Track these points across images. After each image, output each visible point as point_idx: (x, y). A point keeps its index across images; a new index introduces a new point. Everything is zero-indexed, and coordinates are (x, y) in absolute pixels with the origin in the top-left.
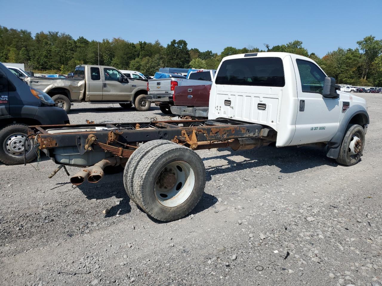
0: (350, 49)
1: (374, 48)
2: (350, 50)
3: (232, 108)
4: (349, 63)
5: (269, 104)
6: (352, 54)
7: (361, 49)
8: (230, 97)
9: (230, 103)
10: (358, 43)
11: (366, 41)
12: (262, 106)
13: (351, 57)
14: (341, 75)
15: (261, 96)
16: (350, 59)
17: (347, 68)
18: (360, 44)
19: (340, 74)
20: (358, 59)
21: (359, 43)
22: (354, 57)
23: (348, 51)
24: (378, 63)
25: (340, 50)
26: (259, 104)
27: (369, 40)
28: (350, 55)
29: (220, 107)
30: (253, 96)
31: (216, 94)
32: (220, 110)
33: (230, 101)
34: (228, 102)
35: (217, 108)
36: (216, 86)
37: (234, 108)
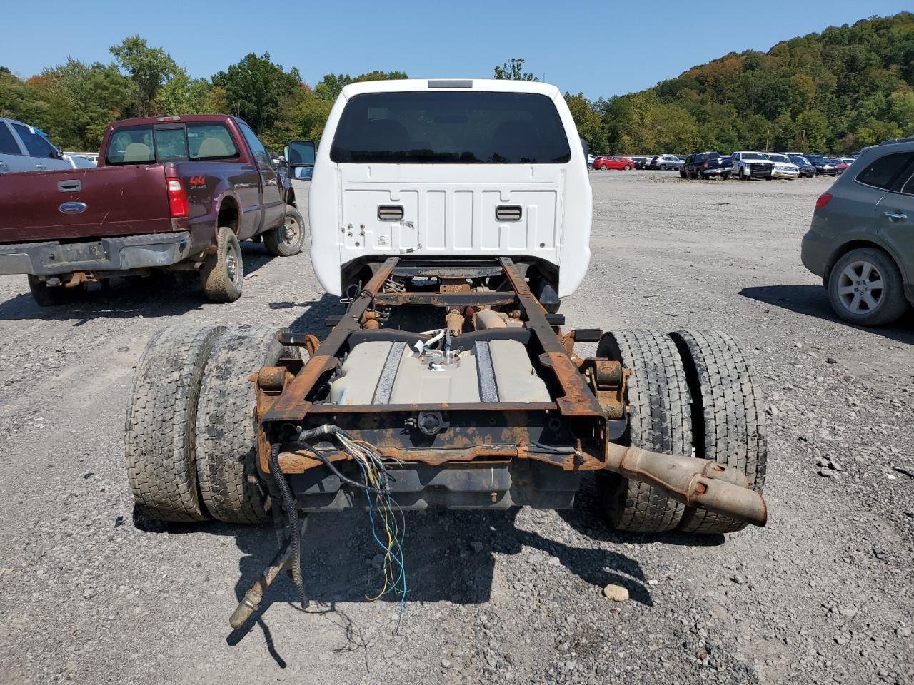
0: (98, 64)
1: (150, 66)
2: (98, 66)
3: (411, 225)
4: (104, 98)
5: (530, 206)
6: (107, 76)
7: (123, 65)
8: (401, 196)
9: (402, 214)
10: (112, 50)
11: (129, 48)
12: (509, 212)
13: (106, 83)
14: (92, 127)
15: (506, 188)
16: (105, 88)
17: (103, 111)
18: (117, 54)
19: (88, 124)
20: (122, 89)
21: (117, 52)
22: (113, 84)
23: (94, 67)
24: (166, 101)
25: (75, 67)
26: (500, 208)
27: (134, 46)
28: (100, 78)
29: (362, 227)
30: (450, 189)
31: (340, 190)
32: (362, 234)
33: (400, 208)
34: (391, 212)
35: (347, 231)
36: (335, 169)
37: (415, 225)
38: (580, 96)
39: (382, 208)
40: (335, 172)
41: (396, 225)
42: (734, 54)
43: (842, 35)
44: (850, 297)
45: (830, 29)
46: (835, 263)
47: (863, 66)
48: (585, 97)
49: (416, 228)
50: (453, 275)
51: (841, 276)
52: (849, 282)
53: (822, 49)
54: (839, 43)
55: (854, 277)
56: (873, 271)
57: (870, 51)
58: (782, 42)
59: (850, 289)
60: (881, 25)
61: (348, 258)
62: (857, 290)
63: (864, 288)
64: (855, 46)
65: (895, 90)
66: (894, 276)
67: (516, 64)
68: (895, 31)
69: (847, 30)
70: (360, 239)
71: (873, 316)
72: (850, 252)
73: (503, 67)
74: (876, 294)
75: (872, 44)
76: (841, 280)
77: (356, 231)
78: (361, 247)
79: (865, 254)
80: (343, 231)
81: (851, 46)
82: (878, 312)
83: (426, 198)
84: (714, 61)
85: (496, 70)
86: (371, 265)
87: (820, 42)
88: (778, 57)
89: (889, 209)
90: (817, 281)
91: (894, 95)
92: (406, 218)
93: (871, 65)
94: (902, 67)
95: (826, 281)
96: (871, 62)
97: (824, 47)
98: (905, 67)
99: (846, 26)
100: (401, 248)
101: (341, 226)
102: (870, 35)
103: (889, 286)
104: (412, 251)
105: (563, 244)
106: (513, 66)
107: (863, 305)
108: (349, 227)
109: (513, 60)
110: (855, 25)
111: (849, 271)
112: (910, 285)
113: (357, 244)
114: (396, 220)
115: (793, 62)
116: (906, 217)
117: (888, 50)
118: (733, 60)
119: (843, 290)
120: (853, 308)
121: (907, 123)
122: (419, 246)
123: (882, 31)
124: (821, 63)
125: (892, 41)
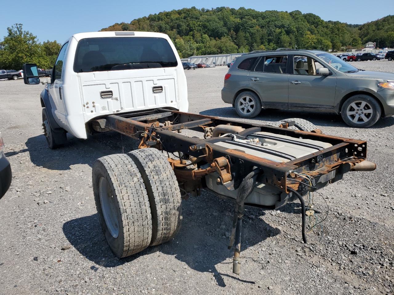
3: (117, 99)
5: (165, 86)
8: (110, 86)
9: (112, 94)
12: (158, 89)
15: (155, 79)
26: (154, 88)
29: (93, 103)
30: (132, 81)
31: (80, 86)
32: (94, 106)
33: (111, 92)
34: (106, 94)
35: (86, 106)
36: (77, 76)
37: (119, 99)
38: (55, 42)
39: (102, 92)
40: (77, 77)
41: (109, 100)
42: (118, 24)
43: (155, 17)
44: (243, 109)
45: (150, 15)
46: (236, 98)
47: (164, 29)
48: (58, 42)
49: (119, 101)
50: (152, 118)
51: (239, 102)
52: (242, 104)
53: (149, 23)
54: (155, 20)
55: (243, 102)
56: (250, 99)
57: (166, 24)
58: (135, 20)
59: (243, 106)
60: (167, 14)
61: (88, 119)
62: (245, 106)
63: (247, 105)
64: (160, 22)
65: (176, 39)
66: (257, 99)
67: (18, 26)
68: (172, 16)
69: (156, 16)
70: (93, 109)
71: (252, 114)
72: (241, 94)
73: (11, 28)
74: (252, 106)
75: (166, 21)
76: (239, 104)
77: (90, 105)
78: (94, 113)
79: (247, 93)
80: (84, 106)
81: (159, 22)
82: (254, 112)
83: (122, 86)
84: (110, 26)
85: (8, 29)
86: (99, 121)
87: (148, 20)
88: (134, 26)
89: (253, 77)
90: (230, 105)
91: (177, 40)
92: (114, 96)
93: (167, 29)
94: (177, 30)
95: (234, 105)
96: (167, 28)
97: (150, 22)
98: (178, 30)
99: (155, 14)
100: (114, 110)
101: (83, 104)
102: (164, 18)
103: (256, 103)
104: (119, 111)
105: (179, 100)
106: (17, 27)
107: (248, 111)
108: (87, 104)
109: (17, 24)
110: (159, 14)
111: (241, 100)
112: (263, 102)
113: (92, 111)
114: (110, 97)
115: (140, 27)
116: (258, 79)
117: (171, 24)
118: (118, 26)
119: (240, 107)
120: (245, 113)
121: (183, 50)
122: (122, 108)
123: (168, 17)
124: (150, 28)
125: (172, 20)
